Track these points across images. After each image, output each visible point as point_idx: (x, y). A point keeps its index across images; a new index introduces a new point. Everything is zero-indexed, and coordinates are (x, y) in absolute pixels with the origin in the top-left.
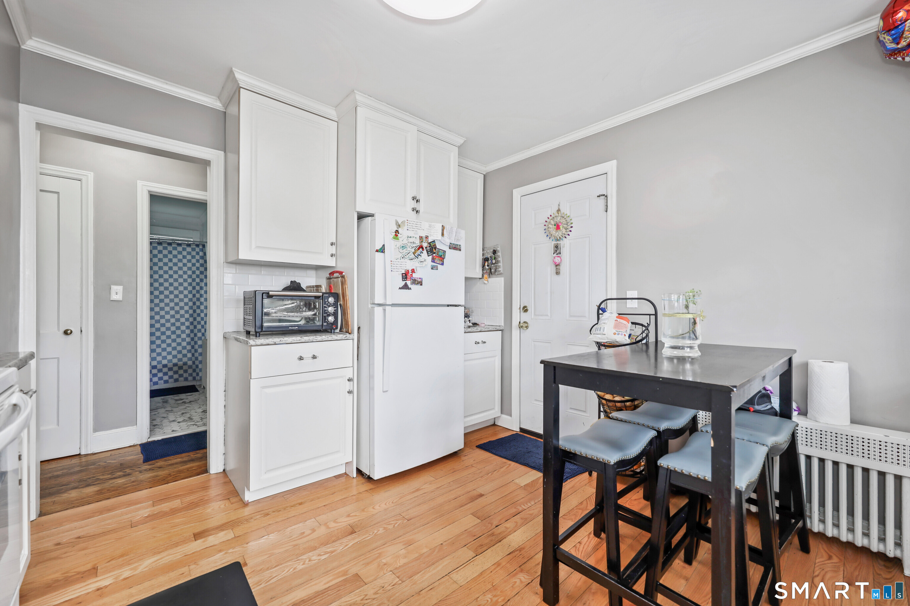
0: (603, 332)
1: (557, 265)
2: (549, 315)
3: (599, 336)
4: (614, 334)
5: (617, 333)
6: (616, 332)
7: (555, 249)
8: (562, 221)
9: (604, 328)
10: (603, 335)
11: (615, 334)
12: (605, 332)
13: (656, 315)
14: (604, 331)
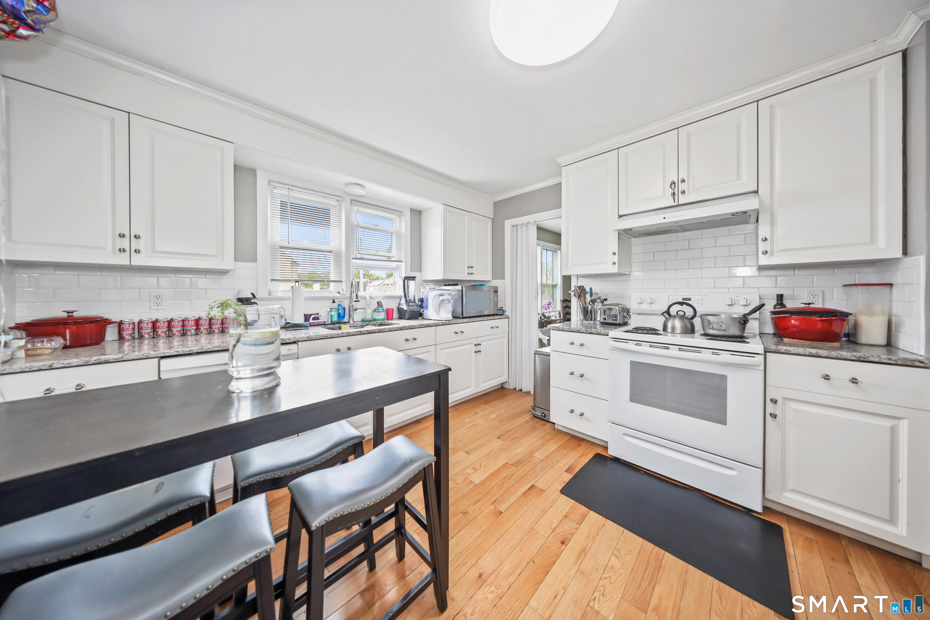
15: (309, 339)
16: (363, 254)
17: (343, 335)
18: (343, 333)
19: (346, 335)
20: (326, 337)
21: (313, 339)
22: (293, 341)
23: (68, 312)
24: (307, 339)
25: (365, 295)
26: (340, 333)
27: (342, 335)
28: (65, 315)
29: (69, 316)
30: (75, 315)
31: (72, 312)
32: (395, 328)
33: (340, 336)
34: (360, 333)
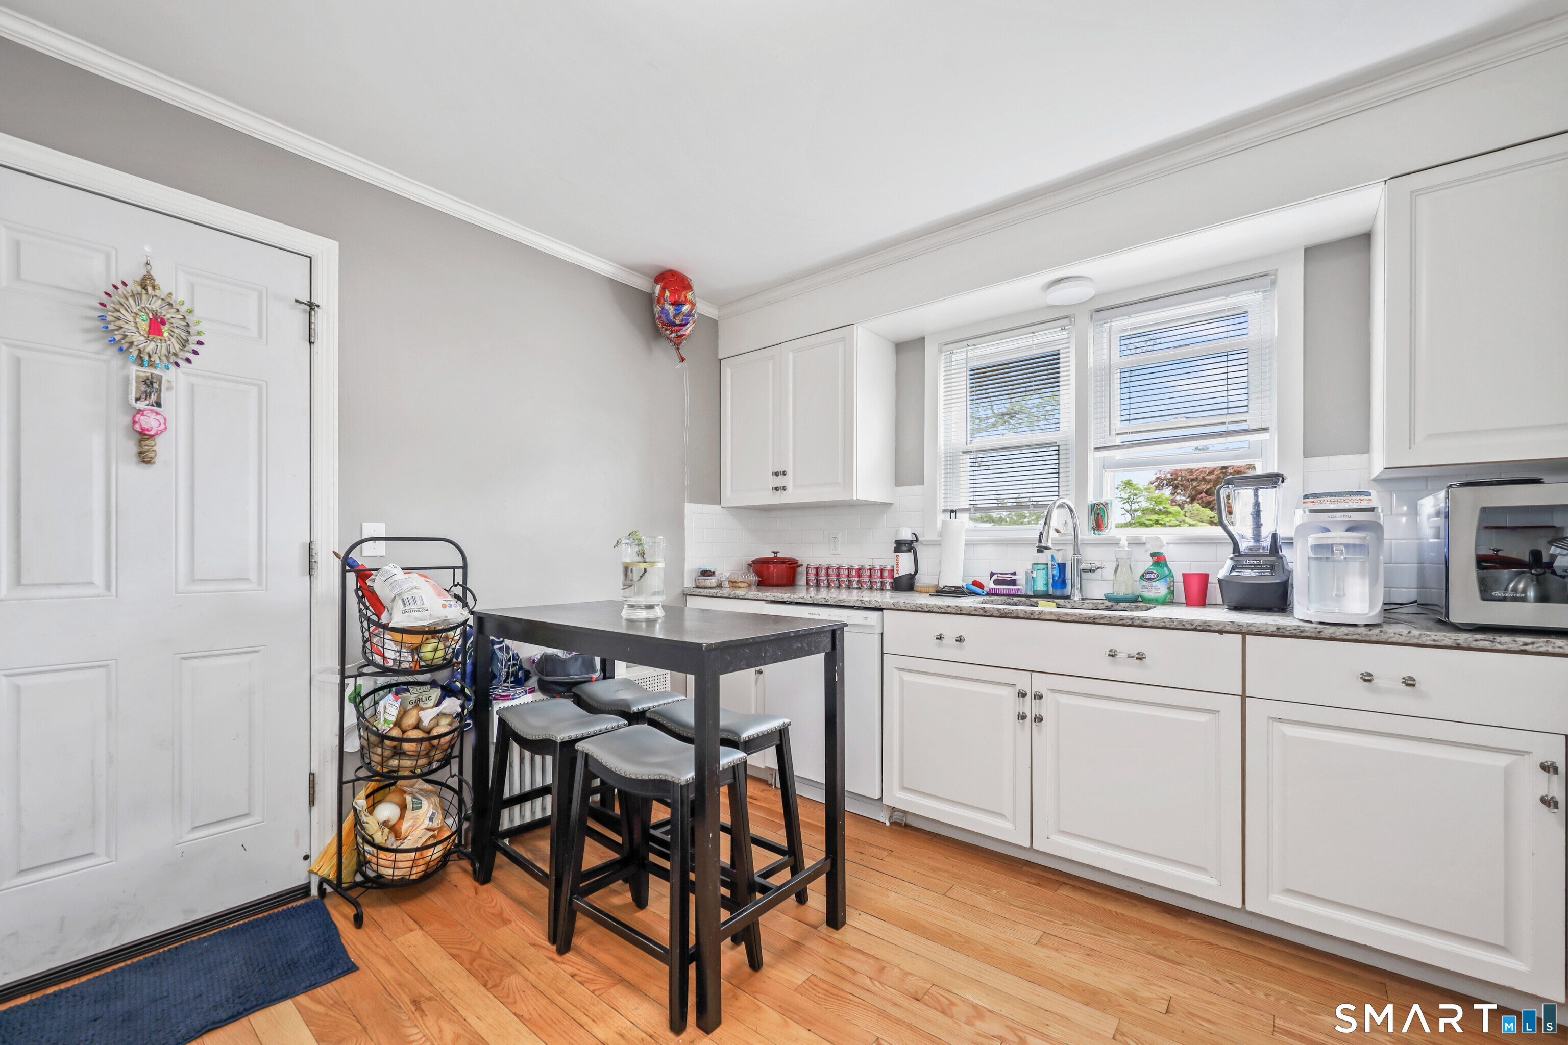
0: (423, 606)
1: (144, 436)
2: (98, 578)
3: (417, 614)
4: (442, 606)
5: (447, 604)
6: (444, 602)
7: (143, 388)
8: (169, 316)
9: (421, 597)
10: (425, 610)
11: (444, 606)
12: (426, 605)
13: (465, 567)
14: (423, 604)
15: (895, 608)
16: (1127, 433)
17: (949, 610)
18: (949, 606)
19: (954, 612)
20: (920, 609)
21: (900, 608)
22: (874, 606)
23: (775, 553)
24: (893, 607)
25: (1118, 537)
26: (944, 606)
27: (946, 609)
28: (772, 555)
29: (775, 556)
30: (779, 555)
31: (777, 553)
32: (1072, 615)
33: (943, 611)
34: (982, 612)
